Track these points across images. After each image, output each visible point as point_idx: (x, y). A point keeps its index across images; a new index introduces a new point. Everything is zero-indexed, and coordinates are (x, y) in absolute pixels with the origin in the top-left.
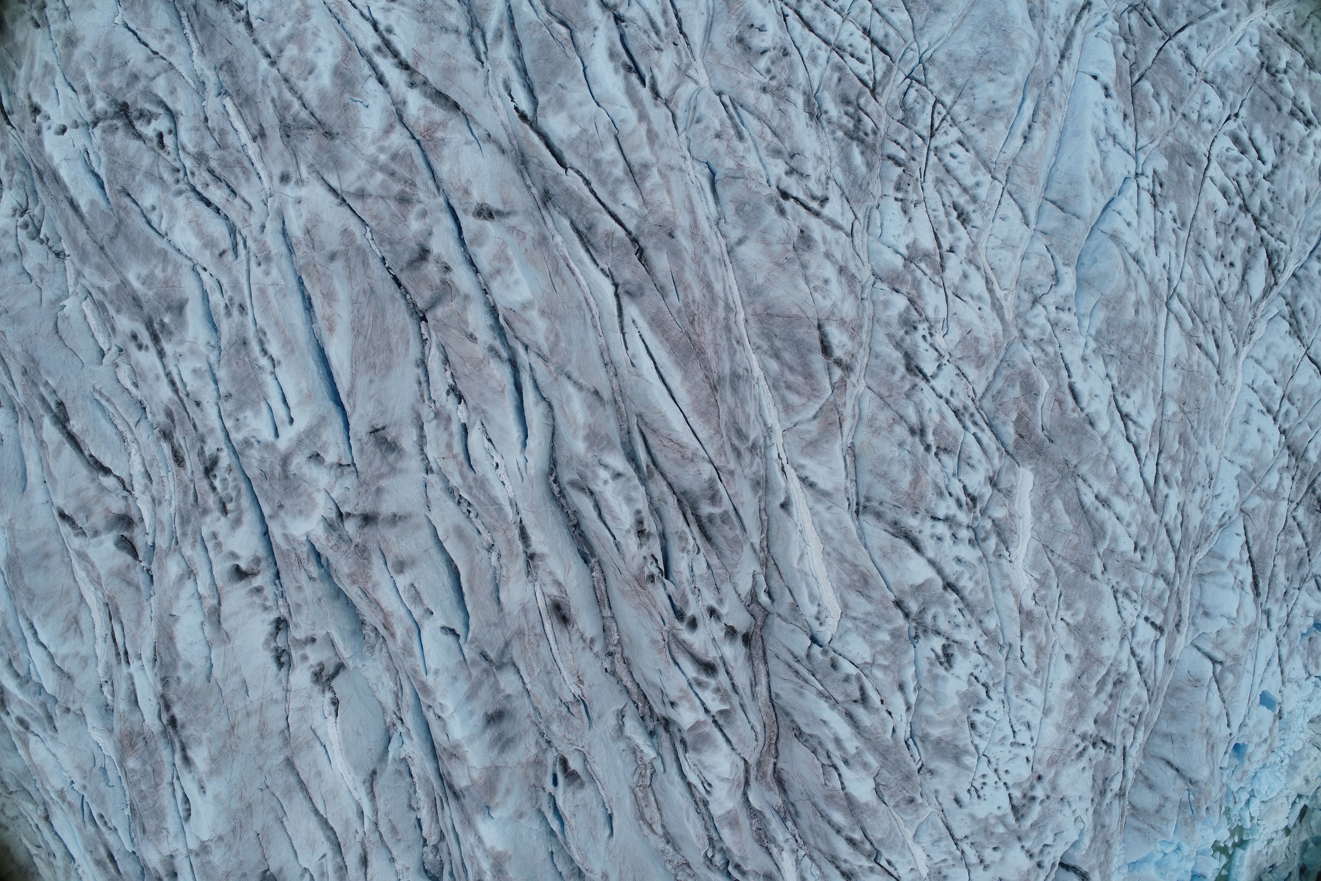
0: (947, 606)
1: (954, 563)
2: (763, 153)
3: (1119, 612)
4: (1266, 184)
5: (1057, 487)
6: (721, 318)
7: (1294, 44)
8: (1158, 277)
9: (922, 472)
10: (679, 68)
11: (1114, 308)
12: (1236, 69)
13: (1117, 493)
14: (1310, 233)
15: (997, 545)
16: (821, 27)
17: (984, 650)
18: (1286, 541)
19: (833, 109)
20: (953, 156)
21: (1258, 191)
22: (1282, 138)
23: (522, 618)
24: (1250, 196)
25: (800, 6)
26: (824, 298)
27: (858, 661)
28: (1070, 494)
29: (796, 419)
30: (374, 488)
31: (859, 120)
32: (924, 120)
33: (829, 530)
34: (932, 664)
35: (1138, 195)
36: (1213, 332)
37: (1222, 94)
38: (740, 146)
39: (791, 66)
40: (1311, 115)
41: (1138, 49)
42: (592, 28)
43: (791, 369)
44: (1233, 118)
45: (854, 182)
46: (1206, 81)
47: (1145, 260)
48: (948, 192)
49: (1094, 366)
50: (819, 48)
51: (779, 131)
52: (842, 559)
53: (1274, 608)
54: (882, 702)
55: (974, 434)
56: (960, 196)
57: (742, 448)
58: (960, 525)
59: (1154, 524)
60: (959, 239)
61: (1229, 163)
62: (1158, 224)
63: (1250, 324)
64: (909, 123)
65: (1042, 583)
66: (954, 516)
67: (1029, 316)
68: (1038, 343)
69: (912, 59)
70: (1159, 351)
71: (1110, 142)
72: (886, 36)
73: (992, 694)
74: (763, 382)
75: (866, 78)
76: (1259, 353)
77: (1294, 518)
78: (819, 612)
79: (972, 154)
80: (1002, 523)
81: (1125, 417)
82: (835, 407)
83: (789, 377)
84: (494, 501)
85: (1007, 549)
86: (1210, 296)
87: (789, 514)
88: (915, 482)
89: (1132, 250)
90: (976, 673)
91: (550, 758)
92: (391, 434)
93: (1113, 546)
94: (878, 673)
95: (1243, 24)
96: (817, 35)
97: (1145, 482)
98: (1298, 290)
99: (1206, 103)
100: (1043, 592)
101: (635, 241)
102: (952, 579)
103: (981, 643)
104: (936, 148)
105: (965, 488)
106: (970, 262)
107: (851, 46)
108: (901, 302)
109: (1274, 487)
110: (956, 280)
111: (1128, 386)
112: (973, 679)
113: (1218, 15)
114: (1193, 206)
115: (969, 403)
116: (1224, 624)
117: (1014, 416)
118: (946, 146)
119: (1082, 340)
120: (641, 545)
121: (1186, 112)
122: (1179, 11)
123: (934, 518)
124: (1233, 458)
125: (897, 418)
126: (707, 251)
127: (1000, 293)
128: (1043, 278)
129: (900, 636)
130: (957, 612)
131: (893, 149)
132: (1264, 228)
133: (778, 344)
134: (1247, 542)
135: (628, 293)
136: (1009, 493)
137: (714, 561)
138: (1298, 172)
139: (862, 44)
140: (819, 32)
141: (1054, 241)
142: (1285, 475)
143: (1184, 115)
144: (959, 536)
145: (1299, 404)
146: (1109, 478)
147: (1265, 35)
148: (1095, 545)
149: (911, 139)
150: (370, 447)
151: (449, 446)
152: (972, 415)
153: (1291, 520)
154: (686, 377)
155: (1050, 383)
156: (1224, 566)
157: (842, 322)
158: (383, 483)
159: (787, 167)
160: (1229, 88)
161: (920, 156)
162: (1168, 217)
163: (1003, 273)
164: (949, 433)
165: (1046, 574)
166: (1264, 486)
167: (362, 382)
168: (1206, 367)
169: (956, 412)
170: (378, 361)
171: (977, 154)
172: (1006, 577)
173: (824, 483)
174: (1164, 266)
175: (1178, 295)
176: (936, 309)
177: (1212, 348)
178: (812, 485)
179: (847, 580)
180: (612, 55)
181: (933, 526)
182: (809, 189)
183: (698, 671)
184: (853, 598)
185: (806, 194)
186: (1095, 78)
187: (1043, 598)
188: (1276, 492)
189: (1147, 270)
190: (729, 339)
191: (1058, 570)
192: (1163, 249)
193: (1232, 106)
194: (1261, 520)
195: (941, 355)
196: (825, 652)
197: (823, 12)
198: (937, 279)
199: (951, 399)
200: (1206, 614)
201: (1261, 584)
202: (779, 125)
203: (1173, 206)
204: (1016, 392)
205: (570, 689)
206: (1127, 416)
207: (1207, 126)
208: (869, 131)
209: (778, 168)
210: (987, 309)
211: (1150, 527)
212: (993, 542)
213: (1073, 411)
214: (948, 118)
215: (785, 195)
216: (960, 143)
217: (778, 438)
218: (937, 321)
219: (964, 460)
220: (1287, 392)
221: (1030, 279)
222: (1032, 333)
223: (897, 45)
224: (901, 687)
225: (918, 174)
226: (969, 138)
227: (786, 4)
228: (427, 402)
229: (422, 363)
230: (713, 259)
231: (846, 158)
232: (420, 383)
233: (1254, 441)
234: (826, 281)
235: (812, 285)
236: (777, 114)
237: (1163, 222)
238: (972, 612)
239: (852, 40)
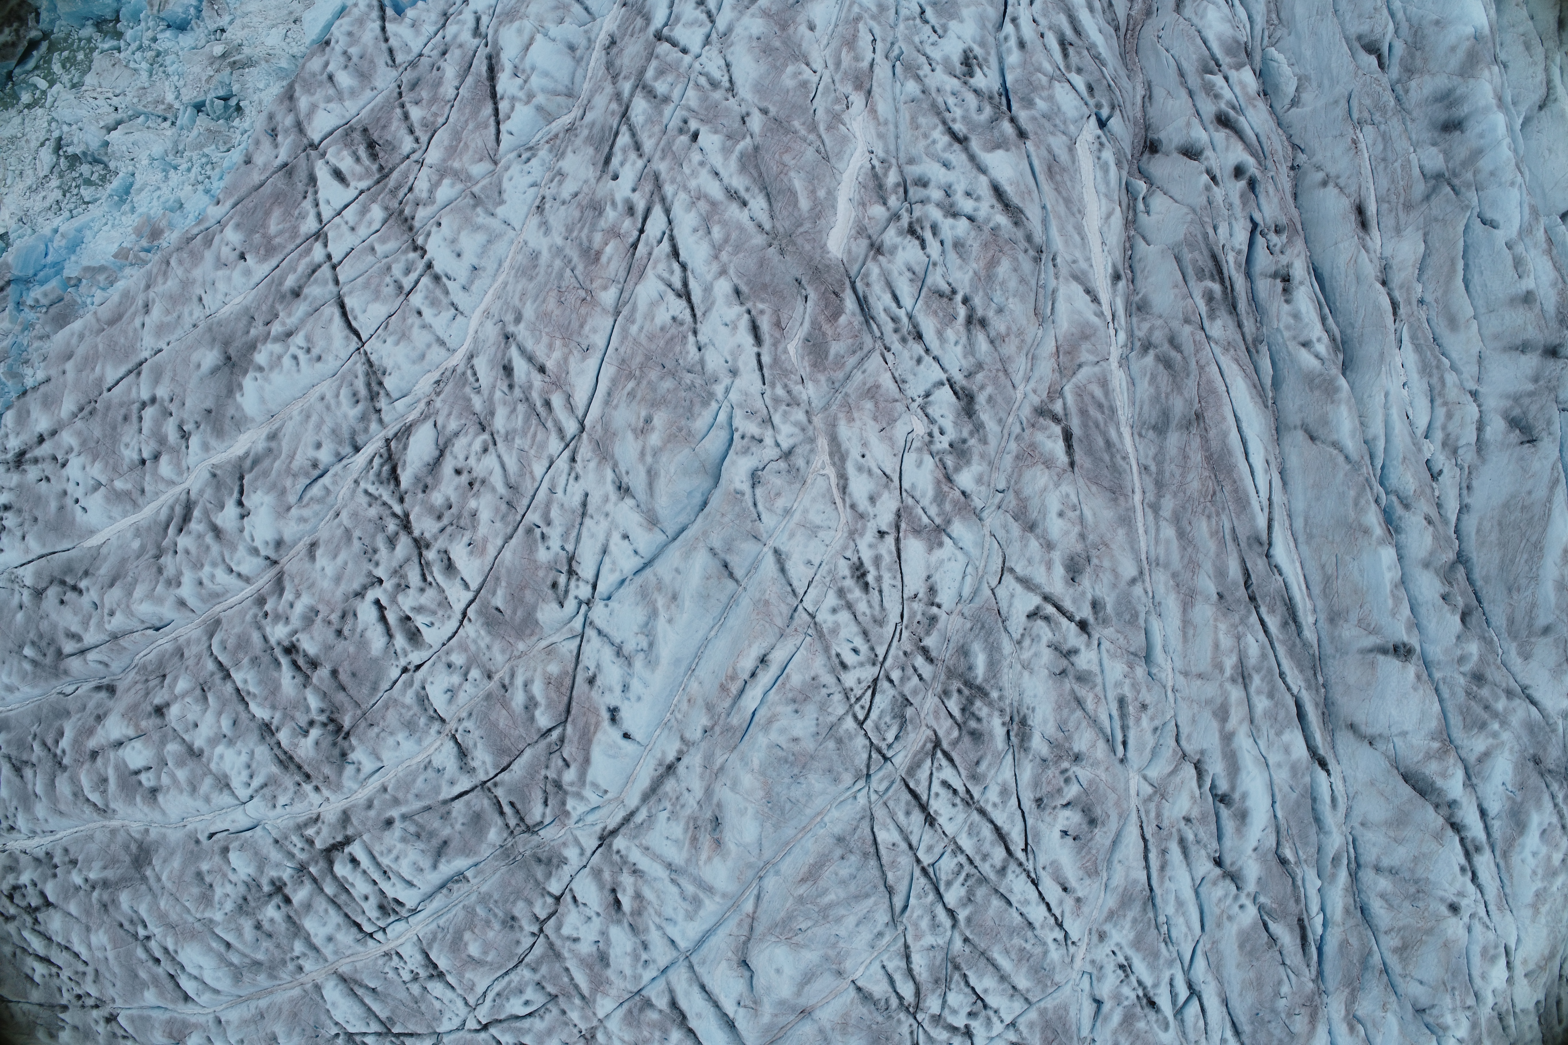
0: (964, 118)
1: (954, 163)
2: (1099, 680)
3: (728, 65)
4: (380, 572)
5: (801, 225)
6: (1168, 497)
7: (286, 761)
8: (592, 465)
9: (983, 273)
10: (1163, 797)
11: (680, 430)
12: (391, 734)
13: (713, 204)
14: (320, 501)
15: (886, 175)
16: (987, 831)
17: (923, 59)
18: (435, 115)
19: (996, 727)
20: (855, 651)
21: (395, 564)
22: (339, 633)
23: (1402, 222)
24: (407, 560)
25: (1005, 861)
26: (1067, 495)
27: (1067, 85)
28: (785, 213)
29: (1097, 369)
30: (1541, 383)
31: (963, 710)
32: (883, 702)
33: (1077, 238)
34: (986, 60)
35: (597, 576)
36: (511, 387)
37: (423, 700)
38: (1127, 691)
39: (1036, 784)
40: (284, 661)
41: (543, 772)
42: (1260, 851)
43: (1097, 426)
44: (411, 667)
45: (989, 633)
46: (443, 721)
47: (610, 488)
48: (871, 606)
49: (722, 361)
50: (995, 805)
51: (1074, 705)
52: (1068, 201)
53: (466, 36)
54: (1042, 36)
55: (899, 306)
56: (857, 600)
57: (1166, 346)
58: (939, 205)
59: (663, 158)
60: (871, 546)
61: (433, 606)
62: (574, 533)
63: (438, 394)
64: (900, 699)
65: (836, 119)
66: (945, 216)
67: (801, 437)
68: (793, 402)
69: (881, 780)
70: (608, 371)
71: (628, 648)
72: (908, 813)
73: (918, 10)
74: (1123, 419)
75: (944, 762)
76: (436, 354)
77: (417, 140)
78: (1100, 151)
79: (835, 649)
80: (875, 198)
81: (685, 294)
82: (1060, 370)
83: (1099, 417)
84: (1418, 348)
85: (873, 167)
86: (507, 434)
87: (1114, 266)
88: (992, 263)
89: (629, 502)
90: (934, 37)
91: (1395, 71)
92: (1515, 436)
93: (729, 143)
94: (1048, 67)
95: (362, 795)
96: (992, 822)
97: (667, 212)
98: (359, 427)
99: (452, 692)
100: (837, 107)
101: (1252, 598)
102: (956, 146)
103: (927, 68)
104: (874, 664)
105: (923, 246)
106: (862, 516)
107: (954, 805)
108: (965, 479)
109: (446, 182)
110: (886, 495)
111: (673, 331)
112: (940, 31)
113: (404, 809)
114: (507, 554)
115: (896, 346)
116: (554, 30)
117: (843, 319)
118: (862, 664)
119: (733, 396)
120: (1289, 266)
121: (486, 681)
122: (461, 820)
123: (971, 219)
124: (504, 226)
125: (997, 343)
126: (1174, 575)
127: (831, 472)
128: (774, 480)
129: (1022, 99)
130: (953, 108)
131: (926, 670)
132: (394, 515)
133: (1107, 458)
134: (498, 123)
135: (1261, 544)
136: (861, 231)
137: (1210, 231)
138: (326, 584)
139: (940, 805)
140: (990, 826)
141: (749, 525)
142: (424, 195)
143: (489, 677)
144: (942, 193)
145: (388, 279)
146: (724, 223)
147: (333, 777)
148: (756, 148)
149: (903, 679)
150: (1540, 425)
151: (1449, 416)
152: (896, 331)
153: (424, 139)
154: (1225, 435)
155: (785, 351)
156: (540, 99)
157: (1048, 464)
158: (1531, 387)
159: (1074, 659)
160: (409, 708)
161: (896, 657)
162: (555, 543)
163: (824, 496)
164: (935, 313)
165: (829, 128)
166: (459, 186)
167: (1541, 493)
168: (538, 342)
169: (919, 336)
170: (1518, 514)
171: (827, 649)
172: (881, 136)
173: (1077, 289)
174: (577, 478)
175: (563, 438)
176: (919, 464)
177: (520, 366)
178: (1088, 292)
179: (1066, 177)
180: (1243, 816)
181: (975, 210)
182: (1052, 630)
183: (1236, 121)
184: (1063, 156)
185: (1058, 624)
186: (626, 736)
187: (837, 101)
188: (442, 177)
189: (609, 475)
190: (1160, 472)
191: (813, 127)
192: (577, 500)
193: (411, 683)
194: (472, 145)
195: (923, 408)
196: (1099, 106)
197: (978, 851)
198: (910, 501)
199: (923, 353)
200: (572, 48)
201: (484, 68)
202: (1072, 711)
203: (543, 555)
204: (836, 348)
205: (1367, 136)
206: (679, 296)
207: (458, 659)
208: (955, 695)
209: (1086, 660)
210: (854, 453)
211: (669, 156)
212: (892, 178)
213: (762, 312)
214: (853, 700)
215: (1083, 626)
216: (844, 666)
217: (1115, 354)
218: (919, 450)
219: (919, 279)
220: (402, 297)
221: (790, 483)
222: (799, 415)
223: (898, 800)
224: (1022, 45)
225: (905, 634)
226: (833, 671)
227: (1020, 864)
228: (1466, 466)
229: (1464, 509)
230: (1166, 566)
231: (993, 665)
232: (1468, 488)
233: (470, 243)
234: (1061, 514)
235: (1078, 512)
236: (1071, 725)
237: (565, 536)
238: (934, 105)
239: (952, 811)
